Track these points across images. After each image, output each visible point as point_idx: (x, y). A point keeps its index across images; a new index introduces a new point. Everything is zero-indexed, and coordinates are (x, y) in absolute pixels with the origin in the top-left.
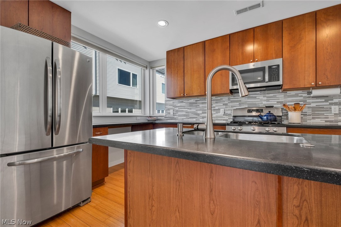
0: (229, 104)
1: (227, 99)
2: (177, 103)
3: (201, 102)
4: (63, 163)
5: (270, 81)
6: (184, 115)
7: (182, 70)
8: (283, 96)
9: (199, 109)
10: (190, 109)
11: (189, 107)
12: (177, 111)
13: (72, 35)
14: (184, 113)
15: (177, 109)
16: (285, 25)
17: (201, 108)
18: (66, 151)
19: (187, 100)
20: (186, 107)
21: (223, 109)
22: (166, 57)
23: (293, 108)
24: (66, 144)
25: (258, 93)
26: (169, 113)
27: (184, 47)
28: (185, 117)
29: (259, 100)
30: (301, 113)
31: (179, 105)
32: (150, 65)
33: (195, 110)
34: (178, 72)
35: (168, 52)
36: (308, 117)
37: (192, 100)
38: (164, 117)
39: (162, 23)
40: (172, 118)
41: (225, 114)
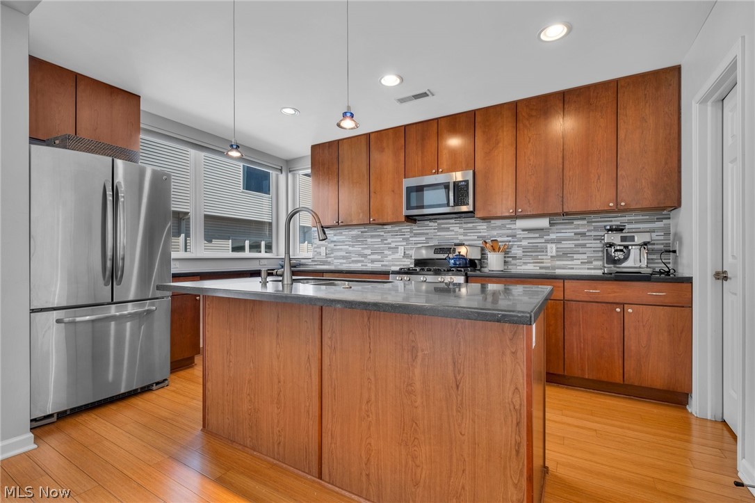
0: (411, 239)
1: (409, 230)
3: (370, 234)
4: (126, 326)
5: (456, 204)
6: (344, 257)
8: (485, 227)
9: (367, 246)
10: (353, 246)
11: (350, 243)
12: (333, 250)
13: (142, 126)
14: (343, 254)
15: (332, 246)
16: (478, 119)
17: (369, 244)
18: (130, 309)
20: (346, 243)
21: (403, 247)
22: (310, 154)
23: (491, 248)
24: (131, 297)
25: (453, 221)
26: (319, 254)
27: (338, 141)
28: (345, 261)
29: (453, 233)
30: (503, 255)
31: (336, 240)
32: (288, 165)
33: (360, 249)
35: (314, 148)
36: (518, 261)
38: (310, 261)
39: (290, 111)
40: (324, 263)
41: (405, 256)
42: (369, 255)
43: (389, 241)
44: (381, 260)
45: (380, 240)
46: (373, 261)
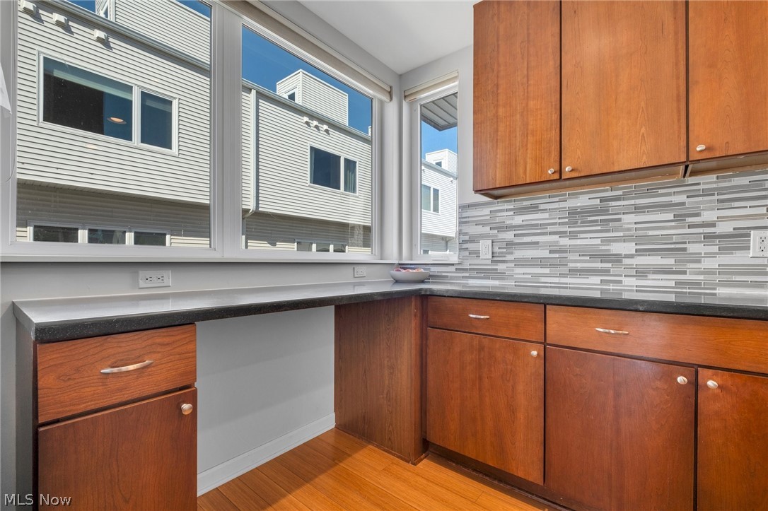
2: (512, 213)
3: (632, 202)
6: (542, 262)
7: (551, 63)
9: (621, 234)
10: (573, 235)
11: (565, 229)
12: (510, 245)
14: (545, 253)
15: (509, 236)
17: (629, 229)
19: (557, 199)
20: (550, 229)
26: (476, 254)
28: (547, 271)
31: (518, 220)
32: (401, 85)
34: (528, 76)
37: (583, 200)
38: (453, 269)
42: (631, 256)
43: (708, 216)
44: (680, 268)
45: (670, 216)
46: (641, 273)
